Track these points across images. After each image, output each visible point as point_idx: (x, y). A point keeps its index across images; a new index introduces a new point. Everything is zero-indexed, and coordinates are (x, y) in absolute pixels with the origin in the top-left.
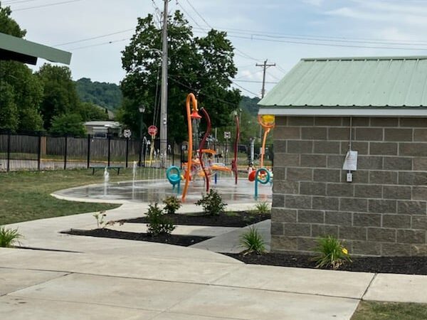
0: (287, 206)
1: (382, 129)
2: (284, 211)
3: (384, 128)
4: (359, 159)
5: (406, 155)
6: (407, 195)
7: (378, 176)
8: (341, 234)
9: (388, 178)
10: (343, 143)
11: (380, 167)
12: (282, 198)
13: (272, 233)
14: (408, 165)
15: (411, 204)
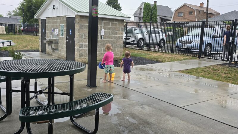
0: (84, 47)
1: (110, 23)
2: (83, 49)
3: (111, 22)
4: (105, 32)
5: (116, 31)
6: (116, 42)
7: (109, 37)
8: (100, 55)
9: (111, 38)
10: (100, 26)
11: (109, 35)
12: (82, 45)
13: (79, 57)
14: (116, 33)
15: (117, 45)
